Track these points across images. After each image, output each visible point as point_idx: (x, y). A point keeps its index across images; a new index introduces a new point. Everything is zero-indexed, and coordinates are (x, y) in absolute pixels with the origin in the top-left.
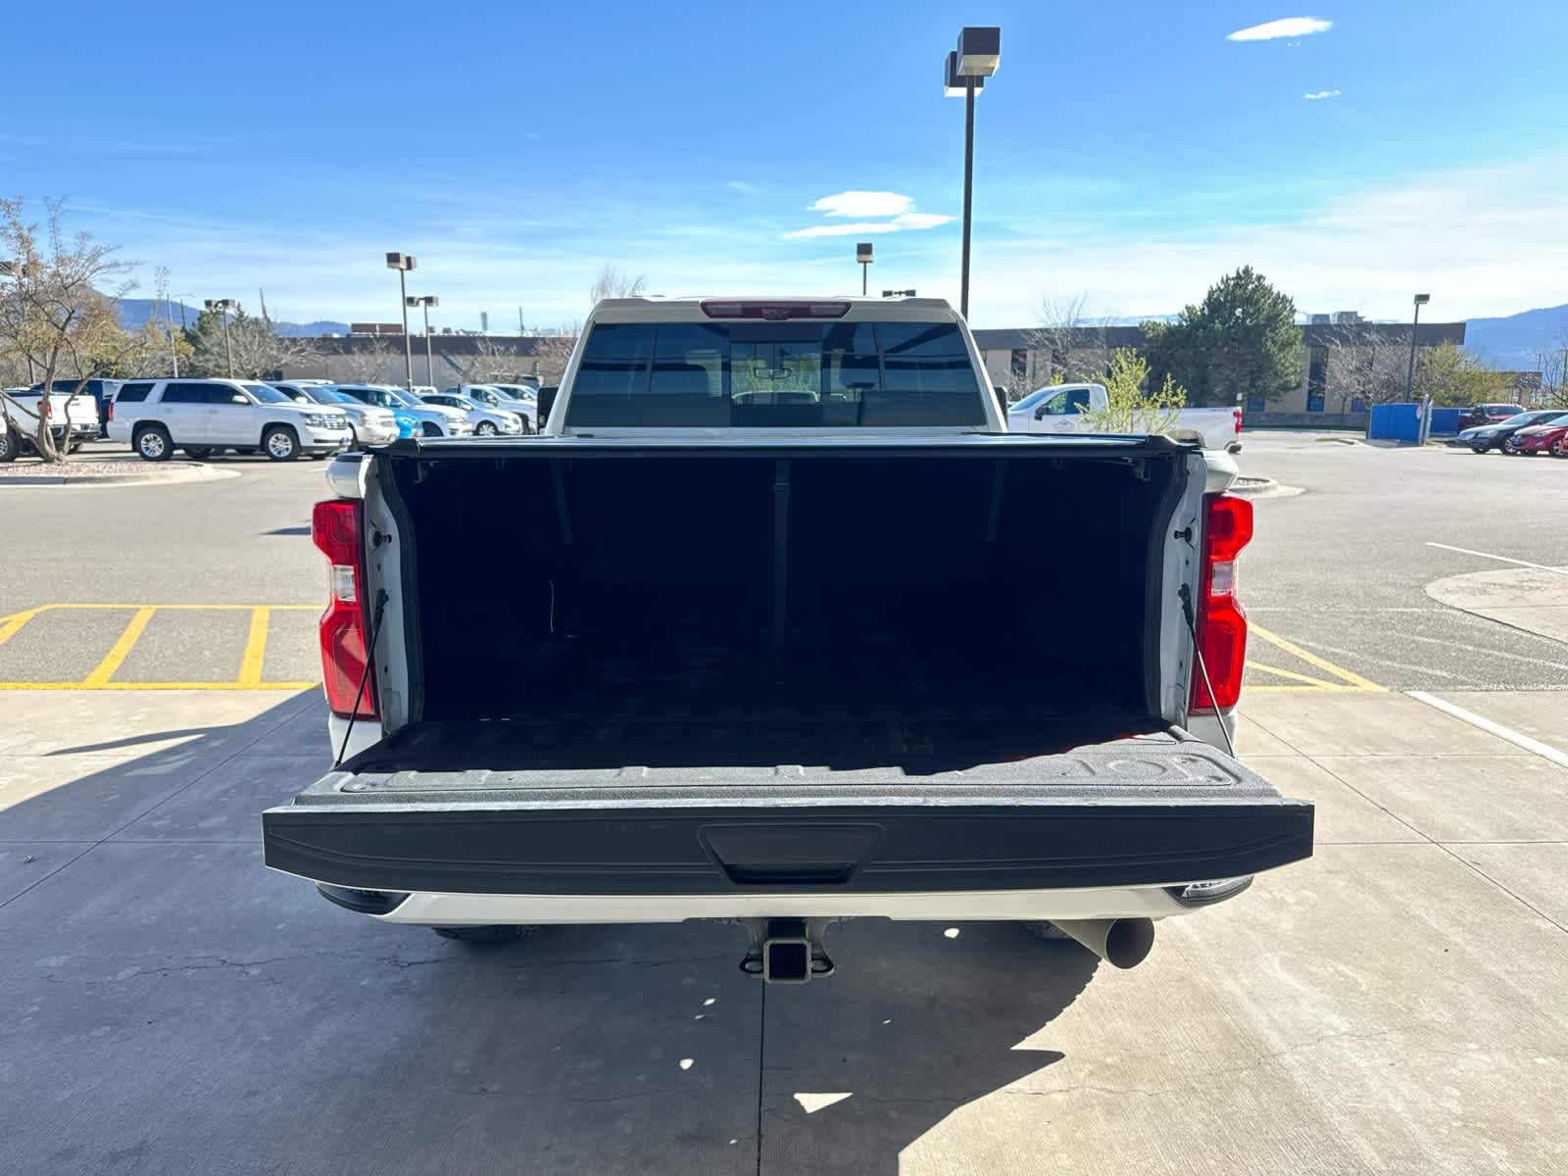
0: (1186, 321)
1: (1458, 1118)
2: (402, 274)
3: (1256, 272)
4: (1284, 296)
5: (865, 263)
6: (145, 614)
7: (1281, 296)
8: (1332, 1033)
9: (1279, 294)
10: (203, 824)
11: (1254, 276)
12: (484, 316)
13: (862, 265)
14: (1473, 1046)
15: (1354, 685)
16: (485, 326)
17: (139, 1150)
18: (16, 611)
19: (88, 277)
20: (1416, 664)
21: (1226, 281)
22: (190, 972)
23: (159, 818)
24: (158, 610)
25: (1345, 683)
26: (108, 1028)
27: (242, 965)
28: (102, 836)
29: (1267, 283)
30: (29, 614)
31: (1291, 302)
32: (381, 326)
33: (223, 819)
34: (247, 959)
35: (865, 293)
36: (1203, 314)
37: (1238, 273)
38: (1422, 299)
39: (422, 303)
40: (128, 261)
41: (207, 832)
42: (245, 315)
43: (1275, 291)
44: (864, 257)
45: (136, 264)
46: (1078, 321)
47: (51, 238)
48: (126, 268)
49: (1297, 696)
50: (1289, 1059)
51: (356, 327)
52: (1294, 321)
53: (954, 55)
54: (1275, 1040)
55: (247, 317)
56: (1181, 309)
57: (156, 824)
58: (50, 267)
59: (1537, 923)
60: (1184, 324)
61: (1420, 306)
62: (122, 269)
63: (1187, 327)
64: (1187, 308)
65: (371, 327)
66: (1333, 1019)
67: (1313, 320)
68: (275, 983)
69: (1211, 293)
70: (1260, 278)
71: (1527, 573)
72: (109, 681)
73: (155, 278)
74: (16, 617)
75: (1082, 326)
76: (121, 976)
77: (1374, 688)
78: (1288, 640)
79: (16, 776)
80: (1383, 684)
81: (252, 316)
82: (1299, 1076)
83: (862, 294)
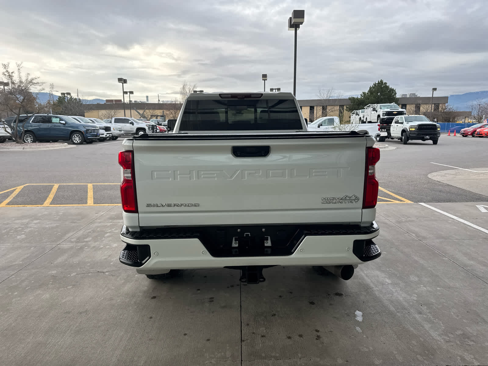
0: (363, 97)
1: (415, 301)
2: (123, 84)
3: (384, 82)
4: (393, 89)
5: (265, 80)
6: (56, 186)
7: (392, 89)
8: (387, 283)
9: (391, 88)
10: (85, 240)
11: (384, 83)
12: (147, 97)
13: (264, 81)
14: (422, 286)
15: (404, 201)
16: (147, 100)
17: (86, 311)
18: (18, 186)
19: (29, 87)
20: (422, 196)
21: (375, 85)
22: (90, 274)
23: (73, 239)
24: (60, 185)
25: (401, 201)
26: (71, 287)
27: (103, 272)
28: (58, 243)
29: (388, 85)
30: (22, 186)
31: (395, 91)
32: (115, 100)
33: (91, 239)
34: (105, 271)
35: (265, 91)
36: (368, 95)
37: (378, 82)
38: (435, 89)
39: (128, 93)
40: (42, 82)
41: (87, 242)
42: (73, 97)
43: (390, 87)
44: (264, 79)
45: (44, 83)
46: (330, 97)
47: (18, 75)
48: (41, 84)
49: (387, 204)
50: (375, 289)
51: (107, 101)
52: (396, 97)
53: (291, 18)
54: (372, 285)
55: (73, 98)
56: (361, 93)
57: (73, 240)
58: (17, 84)
59: (444, 258)
60: (362, 98)
61: (434, 92)
62: (40, 84)
63: (363, 98)
64: (363, 93)
65: (112, 101)
66: (387, 280)
67: (402, 96)
68: (113, 276)
69: (370, 88)
70: (385, 83)
71: (458, 170)
72: (50, 204)
73: (50, 87)
74: (18, 187)
75: (331, 98)
76: (72, 275)
77: (410, 202)
78: (387, 190)
79: (30, 229)
80: (412, 201)
81: (75, 97)
82: (377, 293)
83: (264, 91)
